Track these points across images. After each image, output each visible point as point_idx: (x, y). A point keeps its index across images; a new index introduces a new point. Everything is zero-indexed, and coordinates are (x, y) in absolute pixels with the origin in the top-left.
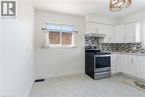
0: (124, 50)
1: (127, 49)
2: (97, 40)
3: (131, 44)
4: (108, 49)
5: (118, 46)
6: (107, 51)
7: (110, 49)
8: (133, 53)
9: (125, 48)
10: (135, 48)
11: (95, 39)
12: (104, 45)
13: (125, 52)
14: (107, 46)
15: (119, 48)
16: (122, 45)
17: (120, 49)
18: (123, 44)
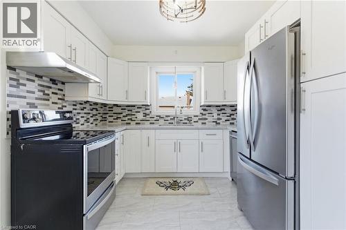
0: (119, 120)
1: (126, 118)
2: (60, 86)
3: (134, 106)
4: (87, 121)
5: (105, 110)
6: (86, 124)
7: (91, 120)
8: (138, 126)
9: (121, 116)
10: (140, 116)
11: (53, 81)
12: (78, 107)
13: (122, 124)
14: (85, 111)
15: (107, 116)
16: (115, 108)
17: (111, 119)
18: (117, 105)
